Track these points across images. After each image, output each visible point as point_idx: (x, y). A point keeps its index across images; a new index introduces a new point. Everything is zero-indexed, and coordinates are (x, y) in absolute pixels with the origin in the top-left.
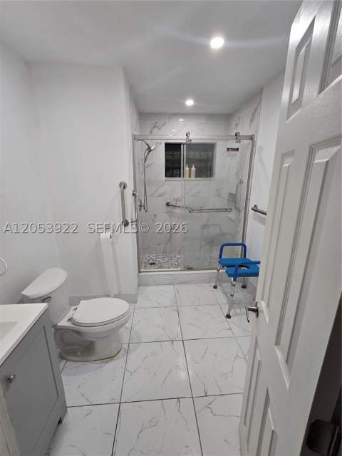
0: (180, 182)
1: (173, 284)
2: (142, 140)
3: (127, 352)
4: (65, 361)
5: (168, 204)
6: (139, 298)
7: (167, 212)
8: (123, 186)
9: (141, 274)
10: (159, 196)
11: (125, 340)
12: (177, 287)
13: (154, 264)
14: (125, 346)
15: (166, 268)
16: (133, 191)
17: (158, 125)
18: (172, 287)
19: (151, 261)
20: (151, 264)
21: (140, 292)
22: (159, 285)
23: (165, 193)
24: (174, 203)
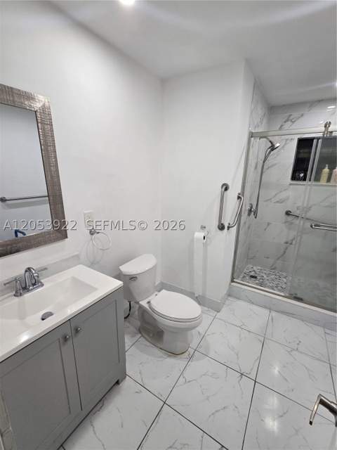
0: (304, 187)
1: (270, 309)
2: (265, 137)
3: (191, 358)
4: (140, 335)
5: (288, 213)
6: (224, 309)
7: (285, 222)
8: (226, 187)
9: (232, 284)
10: (278, 202)
11: (194, 345)
12: (274, 314)
13: (256, 277)
14: (191, 351)
15: (268, 287)
16: (239, 194)
17: (291, 118)
18: (267, 312)
19: (252, 274)
20: (252, 277)
21: (227, 302)
22: (253, 303)
23: (288, 198)
24: (297, 213)
